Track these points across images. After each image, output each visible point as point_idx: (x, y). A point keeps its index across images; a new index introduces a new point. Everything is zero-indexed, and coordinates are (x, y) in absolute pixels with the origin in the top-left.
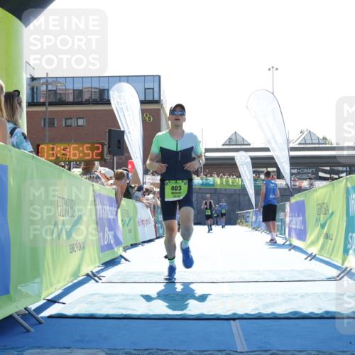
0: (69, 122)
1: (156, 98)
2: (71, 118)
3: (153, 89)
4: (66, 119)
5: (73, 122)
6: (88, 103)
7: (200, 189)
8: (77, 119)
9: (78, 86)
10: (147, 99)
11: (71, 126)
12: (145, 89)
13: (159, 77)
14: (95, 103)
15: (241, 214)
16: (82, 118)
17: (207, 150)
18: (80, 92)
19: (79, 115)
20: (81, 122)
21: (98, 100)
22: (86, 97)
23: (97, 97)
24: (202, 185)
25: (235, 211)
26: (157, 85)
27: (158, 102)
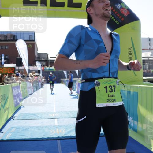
0: (2, 47)
1: (33, 39)
2: (3, 46)
3: (32, 36)
4: (1, 46)
5: (4, 47)
6: (9, 40)
7: (48, 71)
8: (5, 46)
9: (5, 34)
10: (30, 39)
11: (3, 49)
12: (29, 36)
13: (34, 32)
14: (12, 40)
15: (63, 80)
16: (7, 46)
17: (51, 57)
18: (6, 36)
19: (6, 45)
20: (7, 47)
21: (13, 39)
22: (9, 38)
23: (12, 38)
24: (49, 69)
25: (60, 79)
26: (33, 34)
27: (34, 41)
